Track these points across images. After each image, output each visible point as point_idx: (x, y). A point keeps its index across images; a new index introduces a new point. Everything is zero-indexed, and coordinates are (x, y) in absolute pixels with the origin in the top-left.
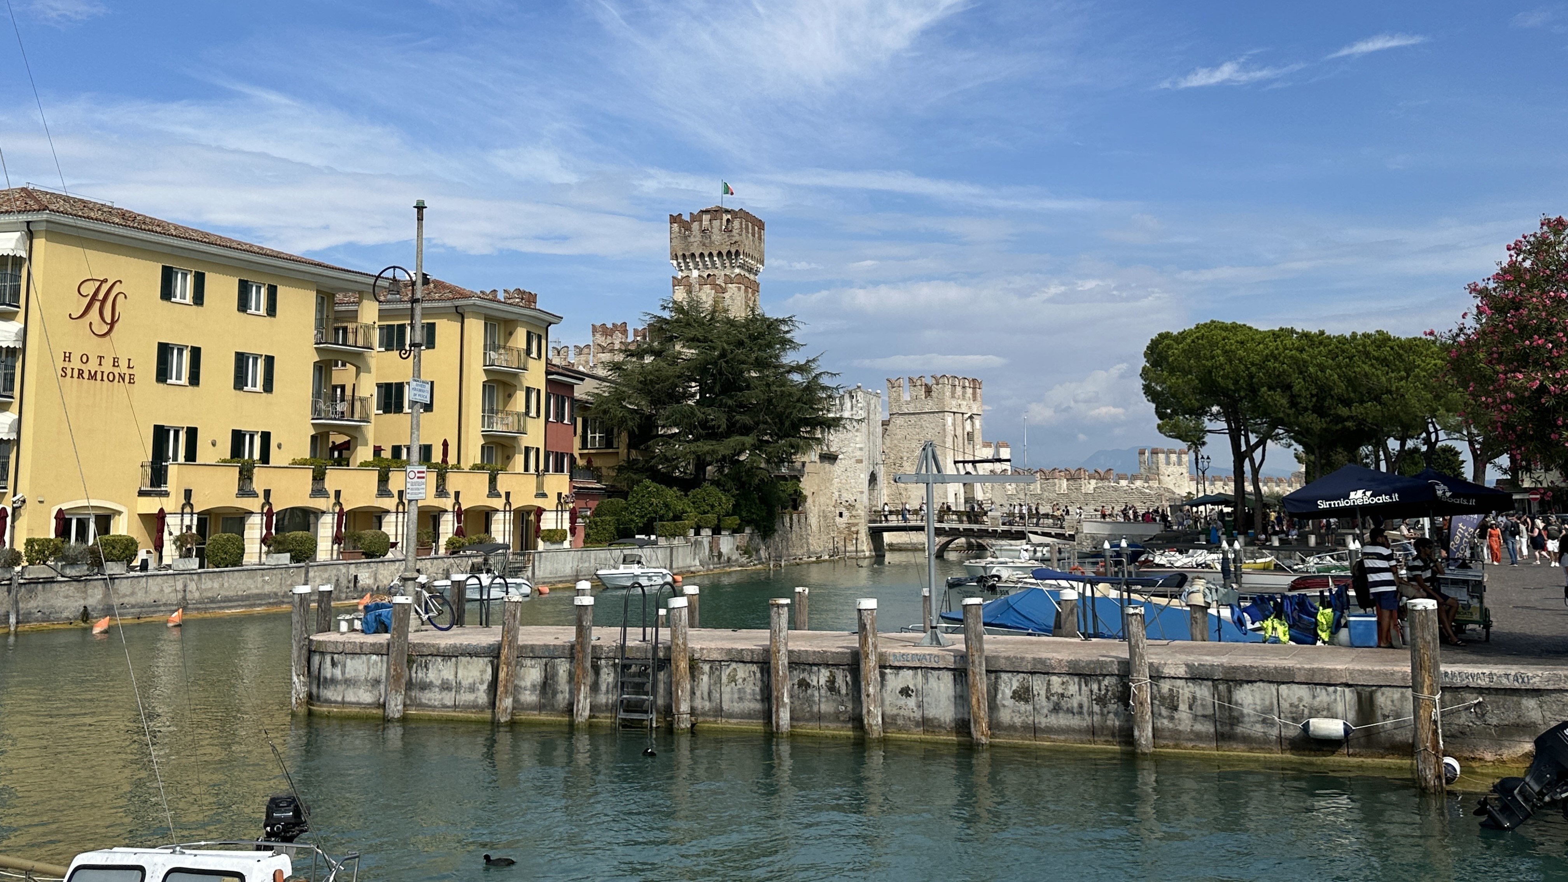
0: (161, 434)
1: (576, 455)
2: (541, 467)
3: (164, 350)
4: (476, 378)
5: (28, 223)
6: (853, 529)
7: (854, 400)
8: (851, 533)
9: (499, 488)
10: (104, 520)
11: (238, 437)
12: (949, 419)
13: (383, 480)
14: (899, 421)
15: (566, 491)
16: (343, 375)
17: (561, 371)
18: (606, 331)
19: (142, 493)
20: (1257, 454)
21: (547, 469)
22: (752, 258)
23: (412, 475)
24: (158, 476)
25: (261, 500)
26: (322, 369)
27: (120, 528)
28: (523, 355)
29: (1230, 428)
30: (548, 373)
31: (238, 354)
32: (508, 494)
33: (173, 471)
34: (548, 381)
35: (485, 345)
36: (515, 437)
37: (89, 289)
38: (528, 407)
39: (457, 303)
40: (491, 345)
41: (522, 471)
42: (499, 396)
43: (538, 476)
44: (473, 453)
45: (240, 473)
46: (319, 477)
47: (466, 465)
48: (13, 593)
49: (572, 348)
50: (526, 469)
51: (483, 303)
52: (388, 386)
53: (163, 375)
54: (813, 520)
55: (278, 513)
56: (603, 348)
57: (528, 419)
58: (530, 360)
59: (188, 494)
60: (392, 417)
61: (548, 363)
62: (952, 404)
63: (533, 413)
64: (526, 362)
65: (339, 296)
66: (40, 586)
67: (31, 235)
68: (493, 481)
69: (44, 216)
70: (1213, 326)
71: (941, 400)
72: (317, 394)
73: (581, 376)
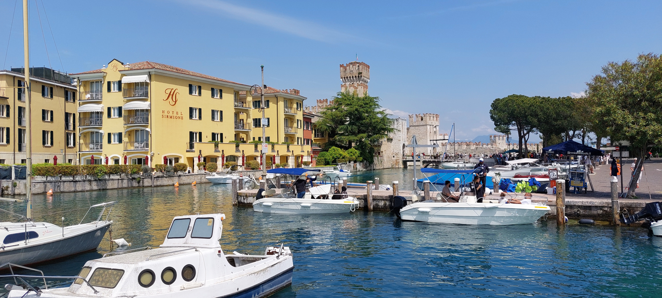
0: (191, 134)
1: (313, 139)
2: (302, 143)
3: (191, 110)
4: (282, 117)
5: (149, 72)
6: (398, 161)
7: (398, 122)
8: (397, 163)
9: (290, 149)
10: (177, 159)
11: (214, 135)
12: (428, 127)
13: (256, 147)
14: (412, 128)
15: (310, 150)
16: (243, 116)
17: (307, 114)
18: (321, 102)
19: (187, 151)
20: (526, 137)
21: (304, 144)
22: (366, 78)
23: (264, 146)
24: (192, 146)
25: (221, 153)
26: (237, 115)
27: (181, 161)
28: (296, 110)
29: (518, 128)
30: (303, 115)
31: (212, 110)
32: (293, 151)
33: (196, 145)
34: (304, 118)
35: (284, 107)
36: (294, 134)
37: (168, 92)
38: (298, 125)
39: (275, 94)
40: (286, 107)
41: (297, 144)
42: (289, 122)
43: (301, 146)
44: (282, 139)
45: (215, 145)
46: (237, 146)
47: (280, 143)
48: (153, 180)
49: (311, 107)
50: (298, 144)
51: (283, 94)
52: (256, 119)
53: (191, 117)
54: (385, 158)
55: (226, 157)
56: (320, 107)
57: (298, 129)
58: (298, 111)
59: (200, 151)
60: (258, 128)
61: (304, 112)
62: (429, 122)
63: (299, 127)
64: (297, 112)
65: (240, 92)
66: (160, 178)
67: (150, 76)
68: (288, 147)
69: (153, 70)
70: (514, 96)
71: (426, 121)
72: (236, 122)
73: (313, 116)
